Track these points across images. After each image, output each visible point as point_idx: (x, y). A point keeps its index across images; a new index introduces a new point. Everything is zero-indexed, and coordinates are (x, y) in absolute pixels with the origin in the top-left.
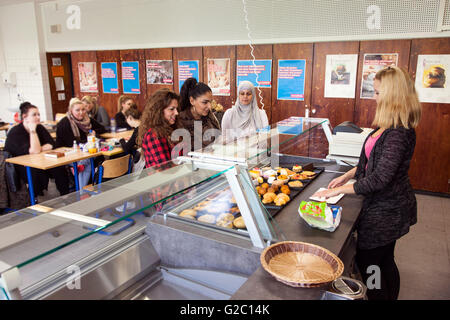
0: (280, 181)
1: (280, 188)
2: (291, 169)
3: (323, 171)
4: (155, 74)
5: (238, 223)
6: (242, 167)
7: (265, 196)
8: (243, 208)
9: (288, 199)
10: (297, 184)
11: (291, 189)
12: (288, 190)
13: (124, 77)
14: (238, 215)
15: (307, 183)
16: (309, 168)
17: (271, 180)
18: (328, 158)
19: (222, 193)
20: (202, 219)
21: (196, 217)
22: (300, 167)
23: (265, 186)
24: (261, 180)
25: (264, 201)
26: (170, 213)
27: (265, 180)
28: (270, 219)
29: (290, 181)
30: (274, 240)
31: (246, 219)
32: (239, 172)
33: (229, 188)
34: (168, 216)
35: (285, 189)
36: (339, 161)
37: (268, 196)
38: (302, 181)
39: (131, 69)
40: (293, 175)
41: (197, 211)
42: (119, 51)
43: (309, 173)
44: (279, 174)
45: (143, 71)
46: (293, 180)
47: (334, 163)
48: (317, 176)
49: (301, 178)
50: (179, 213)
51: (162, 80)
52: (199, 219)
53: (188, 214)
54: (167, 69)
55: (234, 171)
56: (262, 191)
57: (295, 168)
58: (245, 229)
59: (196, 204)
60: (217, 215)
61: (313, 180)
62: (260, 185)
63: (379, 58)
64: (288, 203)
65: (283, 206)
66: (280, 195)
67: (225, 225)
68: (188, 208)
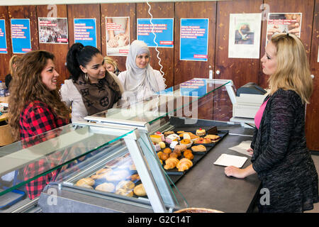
0: (183, 146)
1: (182, 153)
2: (194, 133)
3: (227, 134)
4: (48, 32)
5: (138, 191)
6: (141, 132)
7: (167, 162)
8: (144, 176)
9: (191, 164)
10: (201, 148)
11: (194, 153)
12: (191, 155)
13: (13, 35)
14: (139, 182)
15: (211, 147)
16: (213, 131)
17: (173, 145)
18: (232, 121)
19: (123, 160)
20: (100, 187)
21: (94, 186)
22: (204, 131)
23: (167, 150)
24: (163, 145)
25: (166, 167)
26: (65, 183)
27: (168, 145)
28: (172, 186)
29: (193, 145)
30: (177, 207)
31: (147, 187)
32: (138, 137)
33: (129, 154)
34: (63, 186)
35: (188, 154)
36: (243, 123)
37: (171, 162)
38: (206, 145)
39: (21, 26)
40: (197, 139)
41: (95, 180)
42: (7, 7)
43: (213, 137)
44: (182, 138)
45: (35, 29)
46: (197, 145)
47: (238, 126)
48: (221, 140)
49: (204, 142)
50: (75, 182)
51: (56, 39)
52: (97, 188)
53: (85, 183)
54: (61, 27)
55: (133, 136)
56: (164, 157)
57: (198, 131)
58: (146, 196)
59: (94, 172)
60: (116, 183)
61: (217, 143)
62: (162, 150)
63: (283, 17)
64: (191, 169)
65: (186, 172)
66: (183, 160)
67: (125, 194)
68: (85, 177)
